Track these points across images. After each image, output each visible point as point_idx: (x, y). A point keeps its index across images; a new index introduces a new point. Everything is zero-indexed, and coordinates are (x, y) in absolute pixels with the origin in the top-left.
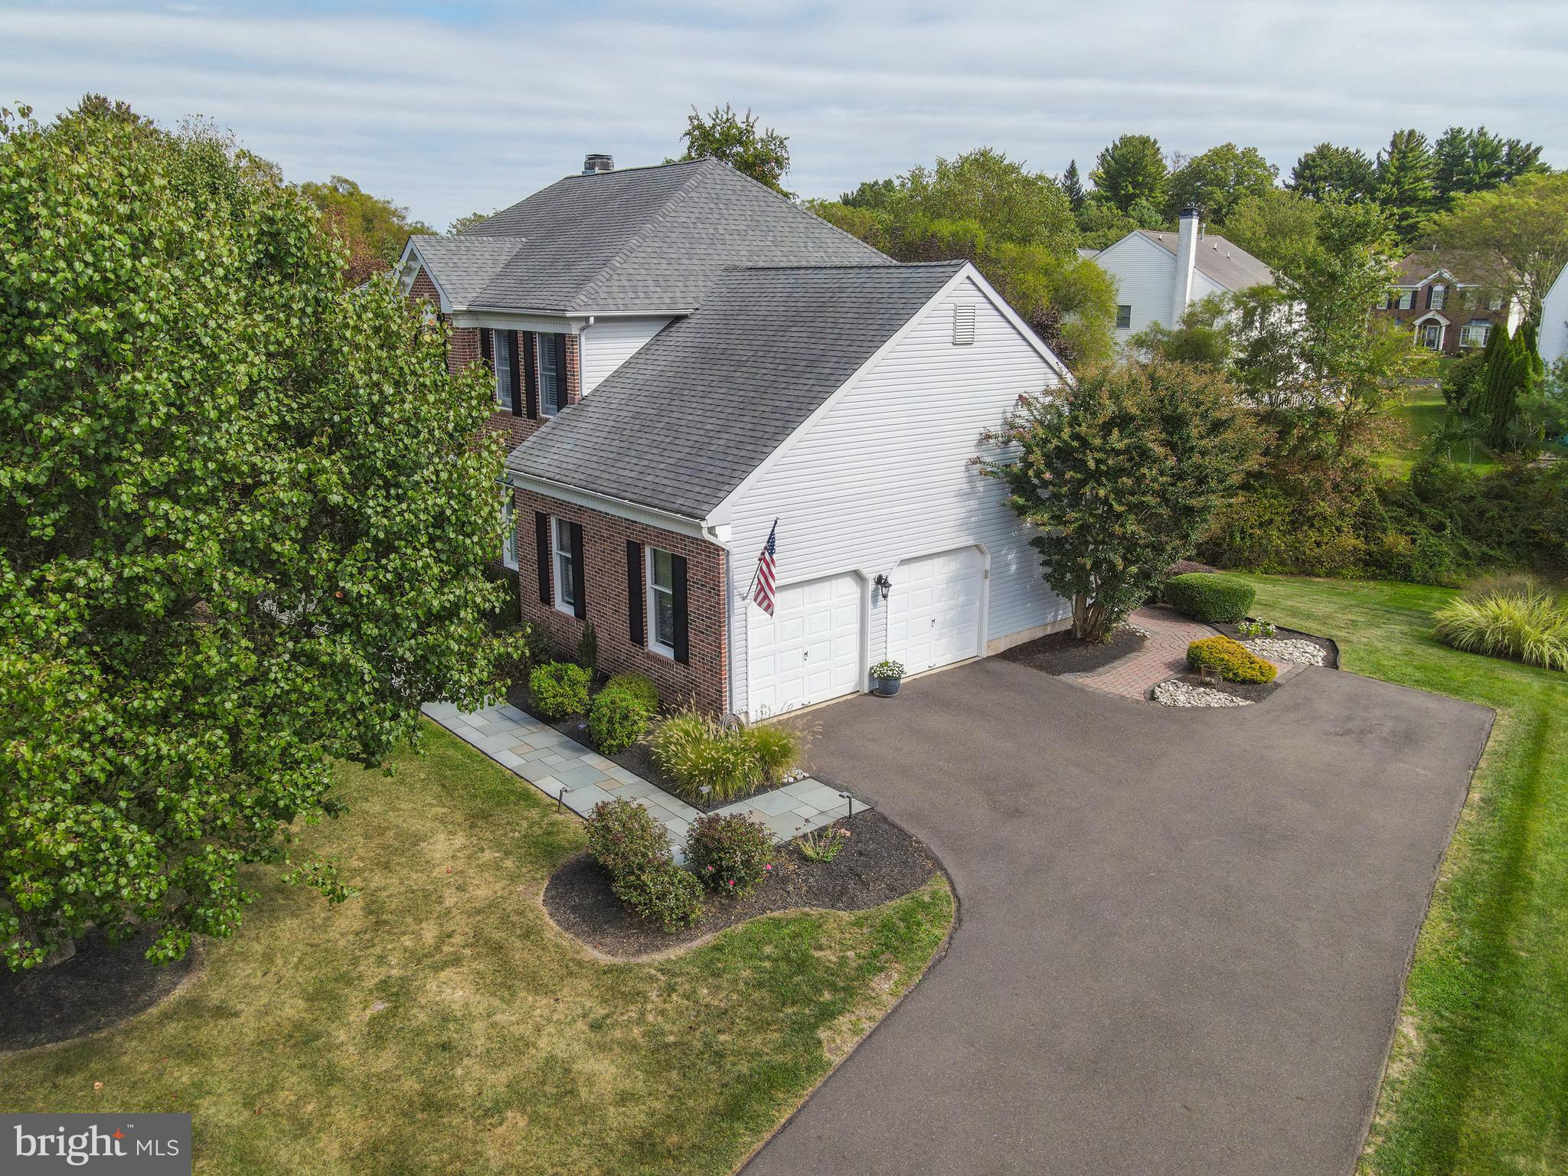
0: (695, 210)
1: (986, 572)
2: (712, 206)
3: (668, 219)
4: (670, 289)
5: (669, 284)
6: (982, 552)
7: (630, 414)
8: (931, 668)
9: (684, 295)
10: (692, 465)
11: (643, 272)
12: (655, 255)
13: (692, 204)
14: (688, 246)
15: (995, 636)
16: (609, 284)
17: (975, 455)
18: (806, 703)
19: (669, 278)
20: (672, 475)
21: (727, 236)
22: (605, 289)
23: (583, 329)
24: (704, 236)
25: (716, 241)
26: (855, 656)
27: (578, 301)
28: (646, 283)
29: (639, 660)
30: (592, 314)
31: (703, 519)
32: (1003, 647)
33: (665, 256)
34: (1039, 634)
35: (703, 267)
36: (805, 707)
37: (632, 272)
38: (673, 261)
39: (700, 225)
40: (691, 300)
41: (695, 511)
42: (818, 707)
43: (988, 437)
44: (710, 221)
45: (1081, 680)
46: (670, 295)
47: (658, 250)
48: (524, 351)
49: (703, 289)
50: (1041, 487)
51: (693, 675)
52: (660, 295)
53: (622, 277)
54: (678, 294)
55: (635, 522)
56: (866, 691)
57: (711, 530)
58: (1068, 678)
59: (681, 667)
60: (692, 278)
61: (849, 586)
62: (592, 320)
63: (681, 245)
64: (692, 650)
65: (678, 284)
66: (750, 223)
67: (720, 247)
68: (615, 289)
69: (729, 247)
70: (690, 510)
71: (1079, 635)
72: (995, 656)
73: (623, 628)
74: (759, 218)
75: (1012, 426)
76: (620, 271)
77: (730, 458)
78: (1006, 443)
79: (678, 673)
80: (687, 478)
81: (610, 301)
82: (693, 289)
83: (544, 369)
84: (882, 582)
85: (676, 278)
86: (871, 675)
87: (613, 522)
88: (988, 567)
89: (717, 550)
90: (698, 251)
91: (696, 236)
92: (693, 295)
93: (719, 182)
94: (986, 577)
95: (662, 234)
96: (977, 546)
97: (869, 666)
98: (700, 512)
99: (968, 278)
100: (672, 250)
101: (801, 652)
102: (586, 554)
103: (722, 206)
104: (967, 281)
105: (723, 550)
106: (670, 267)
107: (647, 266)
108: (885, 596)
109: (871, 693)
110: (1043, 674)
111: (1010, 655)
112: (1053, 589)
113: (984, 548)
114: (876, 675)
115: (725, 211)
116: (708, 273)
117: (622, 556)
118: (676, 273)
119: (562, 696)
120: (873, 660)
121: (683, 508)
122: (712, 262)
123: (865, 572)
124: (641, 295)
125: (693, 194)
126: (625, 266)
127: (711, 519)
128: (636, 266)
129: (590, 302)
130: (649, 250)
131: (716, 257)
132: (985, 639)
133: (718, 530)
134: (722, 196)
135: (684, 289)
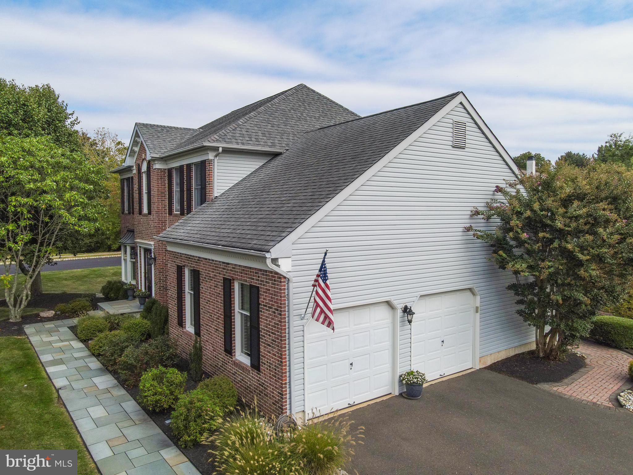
0: (291, 104)
1: (477, 308)
2: (300, 104)
3: (274, 106)
4: (272, 138)
5: (272, 136)
6: (474, 294)
7: (237, 201)
8: (442, 376)
9: (280, 142)
10: (268, 220)
11: (256, 128)
12: (264, 121)
13: (289, 102)
14: (284, 119)
15: (485, 354)
16: (234, 132)
17: (468, 225)
18: (352, 403)
19: (272, 133)
20: (254, 228)
21: (308, 118)
22: (231, 134)
23: (216, 156)
24: (295, 116)
25: (301, 119)
26: (388, 366)
27: (212, 138)
28: (257, 134)
29: (230, 366)
30: (221, 145)
31: (268, 252)
32: (489, 361)
33: (270, 122)
34: (512, 353)
35: (293, 130)
36: (351, 406)
37: (249, 127)
38: (275, 126)
39: (292, 111)
40: (284, 145)
41: (263, 247)
42: (361, 406)
43: (477, 213)
44: (299, 110)
45: (555, 389)
46: (272, 141)
47: (266, 119)
48: (187, 176)
49: (292, 141)
50: (517, 247)
51: (263, 379)
52: (265, 141)
53: (243, 130)
54: (276, 142)
55: (228, 264)
56: (397, 393)
57: (275, 261)
58: (545, 386)
59: (255, 372)
60: (286, 135)
61: (383, 313)
62: (221, 149)
63: (281, 119)
64: (263, 360)
65: (277, 136)
66: (321, 114)
67: (303, 122)
68: (238, 135)
69: (309, 123)
70: (260, 247)
71: (541, 355)
72: (485, 368)
73: (220, 342)
74: (327, 113)
75: (491, 208)
76: (242, 126)
77: (295, 213)
78: (489, 218)
79: (252, 378)
80: (263, 228)
81: (234, 140)
82: (285, 140)
83: (197, 185)
84: (407, 311)
85: (276, 134)
86: (401, 381)
87: (215, 265)
88: (478, 304)
89: (280, 278)
90: (291, 123)
91: (290, 116)
92: (285, 143)
93: (304, 94)
94: (477, 312)
95: (270, 113)
96: (470, 289)
97: (398, 374)
98: (267, 247)
99: (461, 103)
100: (275, 121)
101: (348, 363)
102: (202, 290)
103: (306, 105)
104: (460, 106)
105: (285, 278)
106: (273, 128)
107: (259, 126)
108: (410, 322)
109: (401, 395)
110: (525, 383)
111: (495, 367)
112: (525, 321)
113: (476, 290)
114: (404, 382)
115: (307, 107)
116: (296, 133)
117: (220, 290)
118: (276, 131)
119: (161, 394)
120: (402, 370)
121: (255, 246)
122: (298, 129)
123: (395, 303)
124: (253, 139)
125: (290, 98)
126: (245, 124)
127: (275, 252)
128: (252, 125)
129: (221, 139)
130: (261, 119)
131: (301, 127)
132: (478, 356)
133: (280, 262)
134: (306, 100)
135: (280, 139)
